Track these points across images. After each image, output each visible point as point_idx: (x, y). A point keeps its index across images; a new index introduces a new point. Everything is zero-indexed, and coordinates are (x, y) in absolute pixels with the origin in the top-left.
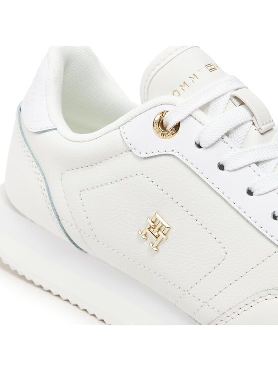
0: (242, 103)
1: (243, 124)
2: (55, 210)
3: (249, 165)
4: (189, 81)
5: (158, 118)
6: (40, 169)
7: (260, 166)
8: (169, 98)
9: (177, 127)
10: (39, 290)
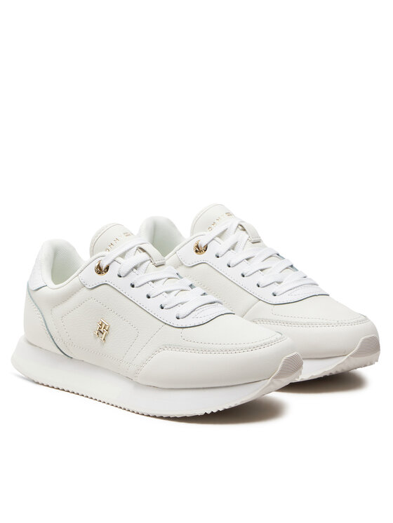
0: (144, 251)
1: (144, 262)
2: (49, 333)
3: (148, 282)
4: (113, 242)
5: (97, 264)
6: (40, 311)
7: (155, 283)
8: (104, 253)
9: (107, 268)
10: (42, 386)
